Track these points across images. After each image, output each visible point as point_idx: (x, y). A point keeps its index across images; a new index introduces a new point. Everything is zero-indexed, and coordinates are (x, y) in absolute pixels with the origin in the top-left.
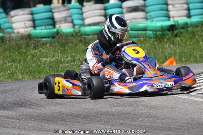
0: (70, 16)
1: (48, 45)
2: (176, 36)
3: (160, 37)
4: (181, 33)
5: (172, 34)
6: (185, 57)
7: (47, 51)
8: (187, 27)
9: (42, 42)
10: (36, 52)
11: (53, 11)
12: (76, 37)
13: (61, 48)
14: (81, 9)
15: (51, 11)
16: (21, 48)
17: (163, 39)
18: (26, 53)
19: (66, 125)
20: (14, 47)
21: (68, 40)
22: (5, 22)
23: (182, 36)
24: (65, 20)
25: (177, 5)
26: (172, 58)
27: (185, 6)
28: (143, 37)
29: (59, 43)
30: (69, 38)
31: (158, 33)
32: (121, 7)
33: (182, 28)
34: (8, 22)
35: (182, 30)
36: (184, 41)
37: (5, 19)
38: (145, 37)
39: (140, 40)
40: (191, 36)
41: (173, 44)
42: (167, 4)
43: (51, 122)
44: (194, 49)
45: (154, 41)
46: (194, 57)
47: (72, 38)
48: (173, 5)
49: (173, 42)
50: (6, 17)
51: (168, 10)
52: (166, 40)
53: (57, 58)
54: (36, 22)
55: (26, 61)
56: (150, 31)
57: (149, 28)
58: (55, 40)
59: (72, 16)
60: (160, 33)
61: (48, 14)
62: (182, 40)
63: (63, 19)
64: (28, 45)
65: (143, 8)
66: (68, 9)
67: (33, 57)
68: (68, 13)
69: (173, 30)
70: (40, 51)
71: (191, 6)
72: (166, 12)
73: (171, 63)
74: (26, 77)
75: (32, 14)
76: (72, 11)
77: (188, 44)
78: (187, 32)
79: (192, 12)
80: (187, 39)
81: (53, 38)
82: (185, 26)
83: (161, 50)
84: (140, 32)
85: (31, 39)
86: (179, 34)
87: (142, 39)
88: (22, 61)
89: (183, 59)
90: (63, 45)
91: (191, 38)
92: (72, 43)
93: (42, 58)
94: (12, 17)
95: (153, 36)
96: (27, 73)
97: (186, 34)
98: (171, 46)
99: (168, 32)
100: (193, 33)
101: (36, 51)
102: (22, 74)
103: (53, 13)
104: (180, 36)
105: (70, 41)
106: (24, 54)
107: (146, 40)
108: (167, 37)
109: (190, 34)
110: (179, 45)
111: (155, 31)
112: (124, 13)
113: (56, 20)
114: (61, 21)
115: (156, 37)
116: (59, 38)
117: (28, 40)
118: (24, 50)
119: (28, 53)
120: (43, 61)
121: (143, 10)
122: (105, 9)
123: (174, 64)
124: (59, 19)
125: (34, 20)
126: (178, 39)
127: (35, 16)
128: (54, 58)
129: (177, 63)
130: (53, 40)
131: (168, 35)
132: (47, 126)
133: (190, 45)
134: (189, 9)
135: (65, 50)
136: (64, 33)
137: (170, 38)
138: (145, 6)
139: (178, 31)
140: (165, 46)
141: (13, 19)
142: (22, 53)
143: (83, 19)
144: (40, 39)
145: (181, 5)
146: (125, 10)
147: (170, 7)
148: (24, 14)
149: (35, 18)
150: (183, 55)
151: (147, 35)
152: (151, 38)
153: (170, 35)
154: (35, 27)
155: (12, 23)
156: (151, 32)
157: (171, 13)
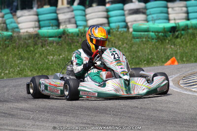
0: (74, 18)
1: (55, 44)
2: (177, 37)
3: (161, 38)
4: (182, 35)
5: (173, 35)
6: (186, 57)
7: (54, 49)
8: (188, 29)
9: (49, 41)
10: (44, 51)
11: (58, 12)
12: (82, 37)
13: (67, 47)
14: (84, 11)
15: (55, 12)
16: (29, 46)
17: (164, 39)
18: (34, 51)
19: (77, 117)
20: (22, 45)
21: (73, 39)
22: (12, 23)
23: (182, 37)
24: (69, 21)
25: (177, 9)
26: (174, 58)
27: (185, 9)
28: (146, 38)
29: (65, 42)
30: (74, 38)
31: (160, 34)
32: (123, 9)
33: (183, 30)
34: (15, 23)
35: (183, 32)
36: (185, 42)
37: (12, 20)
38: (148, 37)
39: (142, 41)
40: (191, 37)
41: (174, 45)
42: (168, 8)
43: (63, 114)
44: (194, 50)
45: (156, 42)
46: (195, 57)
47: (78, 38)
48: (172, 8)
49: (174, 42)
50: (13, 18)
51: (167, 13)
52: (167, 41)
53: (64, 56)
54: (41, 23)
55: (33, 59)
56: (153, 32)
57: (152, 30)
58: (62, 39)
59: (76, 17)
60: (162, 34)
61: (53, 15)
62: (182, 42)
63: (67, 20)
64: (35, 44)
65: (144, 11)
66: (72, 11)
67: (41, 55)
68: (72, 15)
69: (174, 32)
70: (47, 50)
71: (190, 9)
72: (166, 15)
73: (173, 62)
74: (34, 73)
75: (38, 15)
76: (76, 12)
77: (188, 45)
78: (187, 33)
79: (191, 15)
80: (187, 40)
81: (60, 37)
82: (186, 28)
83: (162, 50)
84: (143, 33)
85: (39, 38)
86: (179, 36)
87: (144, 39)
88: (31, 59)
89: (184, 59)
90: (69, 44)
91: (191, 40)
92: (78, 42)
93: (49, 56)
94: (18, 18)
95: (155, 36)
96: (36, 70)
97: (186, 36)
98: (173, 47)
99: (170, 34)
100: (193, 34)
101: (44, 49)
102: (31, 71)
103: (57, 14)
104: (181, 37)
105: (76, 41)
106: (32, 52)
107: (149, 41)
108: (169, 38)
109: (190, 36)
110: (180, 46)
111: (157, 32)
112: (126, 15)
113: (60, 21)
114: (65, 22)
115: (158, 38)
116: (66, 37)
117: (36, 39)
118: (32, 49)
119: (36, 51)
120: (50, 59)
121: (144, 13)
122: (107, 11)
123: (176, 63)
124: (63, 21)
125: (39, 21)
126: (179, 40)
127: (40, 17)
128: (61, 57)
129: (178, 62)
130: (59, 40)
131: (170, 36)
132: (59, 118)
133: (190, 45)
134: (187, 13)
135: (71, 49)
136: (69, 33)
137: (171, 39)
138: (146, 9)
139: (179, 32)
140: (167, 47)
141: (20, 20)
142: (30, 51)
143: (86, 21)
144: (47, 39)
145: (180, 9)
146: (126, 12)
147: (170, 10)
148: (30, 15)
149: (41, 19)
150: (184, 55)
151: (150, 36)
152: (153, 39)
153: (171, 36)
154: (40, 27)
155: (19, 23)
156: (153, 34)
157: (171, 16)
